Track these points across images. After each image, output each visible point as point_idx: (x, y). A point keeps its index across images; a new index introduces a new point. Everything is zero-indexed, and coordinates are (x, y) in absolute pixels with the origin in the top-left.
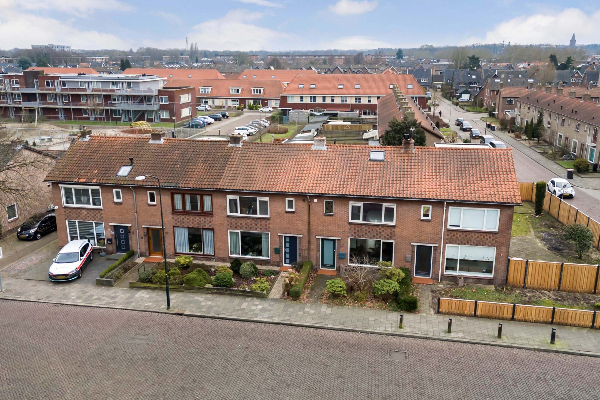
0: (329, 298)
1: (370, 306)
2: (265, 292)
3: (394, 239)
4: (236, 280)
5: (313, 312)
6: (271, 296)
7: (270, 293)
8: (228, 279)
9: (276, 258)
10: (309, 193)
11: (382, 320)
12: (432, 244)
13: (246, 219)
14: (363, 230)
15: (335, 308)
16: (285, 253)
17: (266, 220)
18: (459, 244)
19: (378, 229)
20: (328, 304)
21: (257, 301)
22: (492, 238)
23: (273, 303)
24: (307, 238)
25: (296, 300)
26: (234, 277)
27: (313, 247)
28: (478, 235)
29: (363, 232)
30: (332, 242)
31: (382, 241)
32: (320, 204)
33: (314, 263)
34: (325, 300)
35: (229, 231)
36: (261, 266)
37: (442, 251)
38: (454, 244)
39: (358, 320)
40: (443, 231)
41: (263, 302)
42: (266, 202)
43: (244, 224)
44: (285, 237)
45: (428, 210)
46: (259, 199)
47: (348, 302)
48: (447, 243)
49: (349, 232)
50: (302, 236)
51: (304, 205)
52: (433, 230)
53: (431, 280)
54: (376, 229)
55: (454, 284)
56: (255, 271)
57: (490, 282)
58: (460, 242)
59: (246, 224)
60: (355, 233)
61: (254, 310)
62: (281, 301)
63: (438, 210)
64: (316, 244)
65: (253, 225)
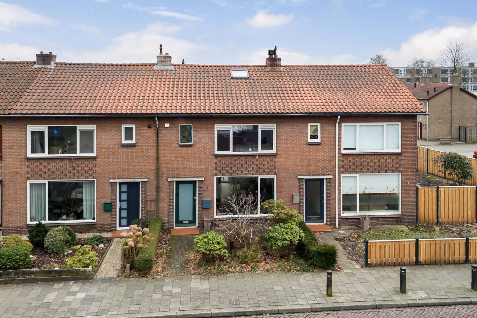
0: (199, 265)
1: (266, 268)
2: (90, 268)
3: (275, 174)
4: (38, 258)
5: (179, 290)
6: (101, 274)
7: (99, 271)
8: (22, 255)
9: (106, 219)
10: (158, 114)
11: (294, 288)
12: (324, 175)
13: (58, 161)
14: (235, 163)
15: (214, 279)
16: (120, 209)
17: (90, 161)
18: (357, 172)
19: (253, 160)
20: (199, 274)
21: (74, 287)
22: (395, 160)
23: (104, 286)
24: (154, 183)
25: (145, 276)
26: (33, 252)
27: (163, 195)
28: (379, 158)
29: (235, 166)
30: (191, 186)
31: (260, 177)
32: (174, 131)
33: (165, 219)
34: (194, 269)
35: (28, 182)
36: (80, 234)
37: (337, 183)
38: (351, 173)
39: (258, 293)
40: (337, 156)
41: (87, 286)
42: (92, 132)
43: (54, 169)
44: (121, 184)
45: (316, 130)
46: (80, 128)
47: (231, 267)
48: (342, 173)
49: (216, 169)
50: (146, 180)
51: (150, 133)
52: (323, 156)
53: (326, 226)
54: (252, 160)
55: (357, 228)
56: (72, 240)
57: (397, 220)
58: (358, 170)
59: (57, 169)
60: (223, 169)
61: (70, 302)
62: (119, 281)
63: (329, 128)
64: (168, 191)
65: (70, 169)
